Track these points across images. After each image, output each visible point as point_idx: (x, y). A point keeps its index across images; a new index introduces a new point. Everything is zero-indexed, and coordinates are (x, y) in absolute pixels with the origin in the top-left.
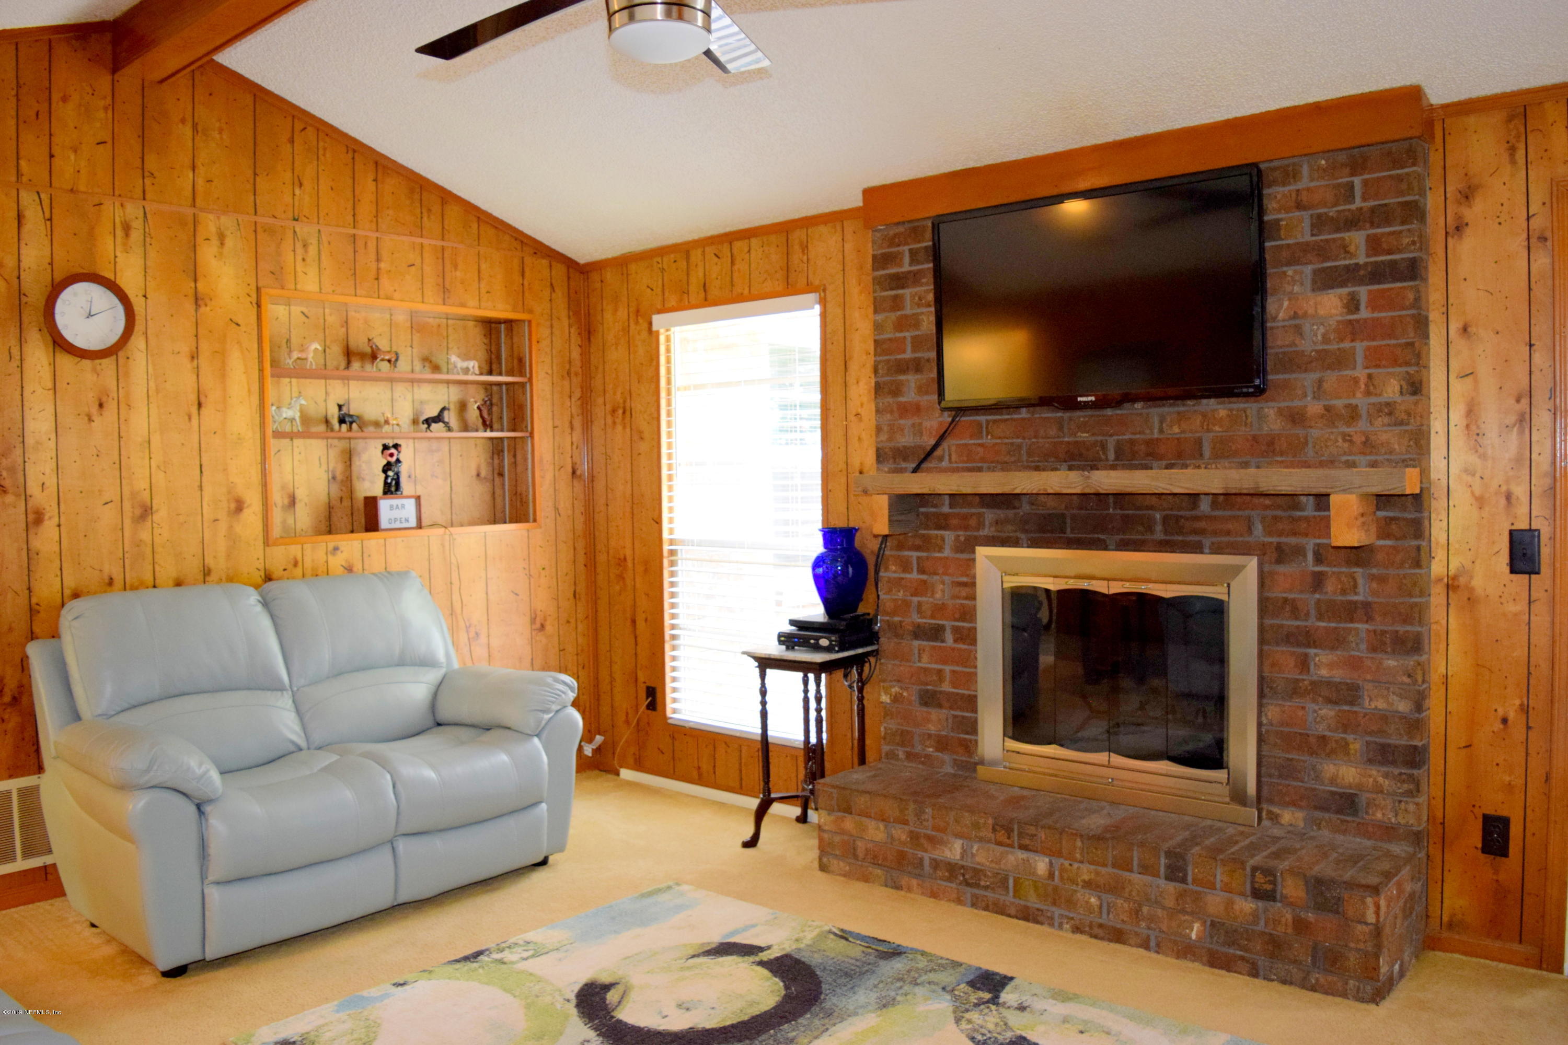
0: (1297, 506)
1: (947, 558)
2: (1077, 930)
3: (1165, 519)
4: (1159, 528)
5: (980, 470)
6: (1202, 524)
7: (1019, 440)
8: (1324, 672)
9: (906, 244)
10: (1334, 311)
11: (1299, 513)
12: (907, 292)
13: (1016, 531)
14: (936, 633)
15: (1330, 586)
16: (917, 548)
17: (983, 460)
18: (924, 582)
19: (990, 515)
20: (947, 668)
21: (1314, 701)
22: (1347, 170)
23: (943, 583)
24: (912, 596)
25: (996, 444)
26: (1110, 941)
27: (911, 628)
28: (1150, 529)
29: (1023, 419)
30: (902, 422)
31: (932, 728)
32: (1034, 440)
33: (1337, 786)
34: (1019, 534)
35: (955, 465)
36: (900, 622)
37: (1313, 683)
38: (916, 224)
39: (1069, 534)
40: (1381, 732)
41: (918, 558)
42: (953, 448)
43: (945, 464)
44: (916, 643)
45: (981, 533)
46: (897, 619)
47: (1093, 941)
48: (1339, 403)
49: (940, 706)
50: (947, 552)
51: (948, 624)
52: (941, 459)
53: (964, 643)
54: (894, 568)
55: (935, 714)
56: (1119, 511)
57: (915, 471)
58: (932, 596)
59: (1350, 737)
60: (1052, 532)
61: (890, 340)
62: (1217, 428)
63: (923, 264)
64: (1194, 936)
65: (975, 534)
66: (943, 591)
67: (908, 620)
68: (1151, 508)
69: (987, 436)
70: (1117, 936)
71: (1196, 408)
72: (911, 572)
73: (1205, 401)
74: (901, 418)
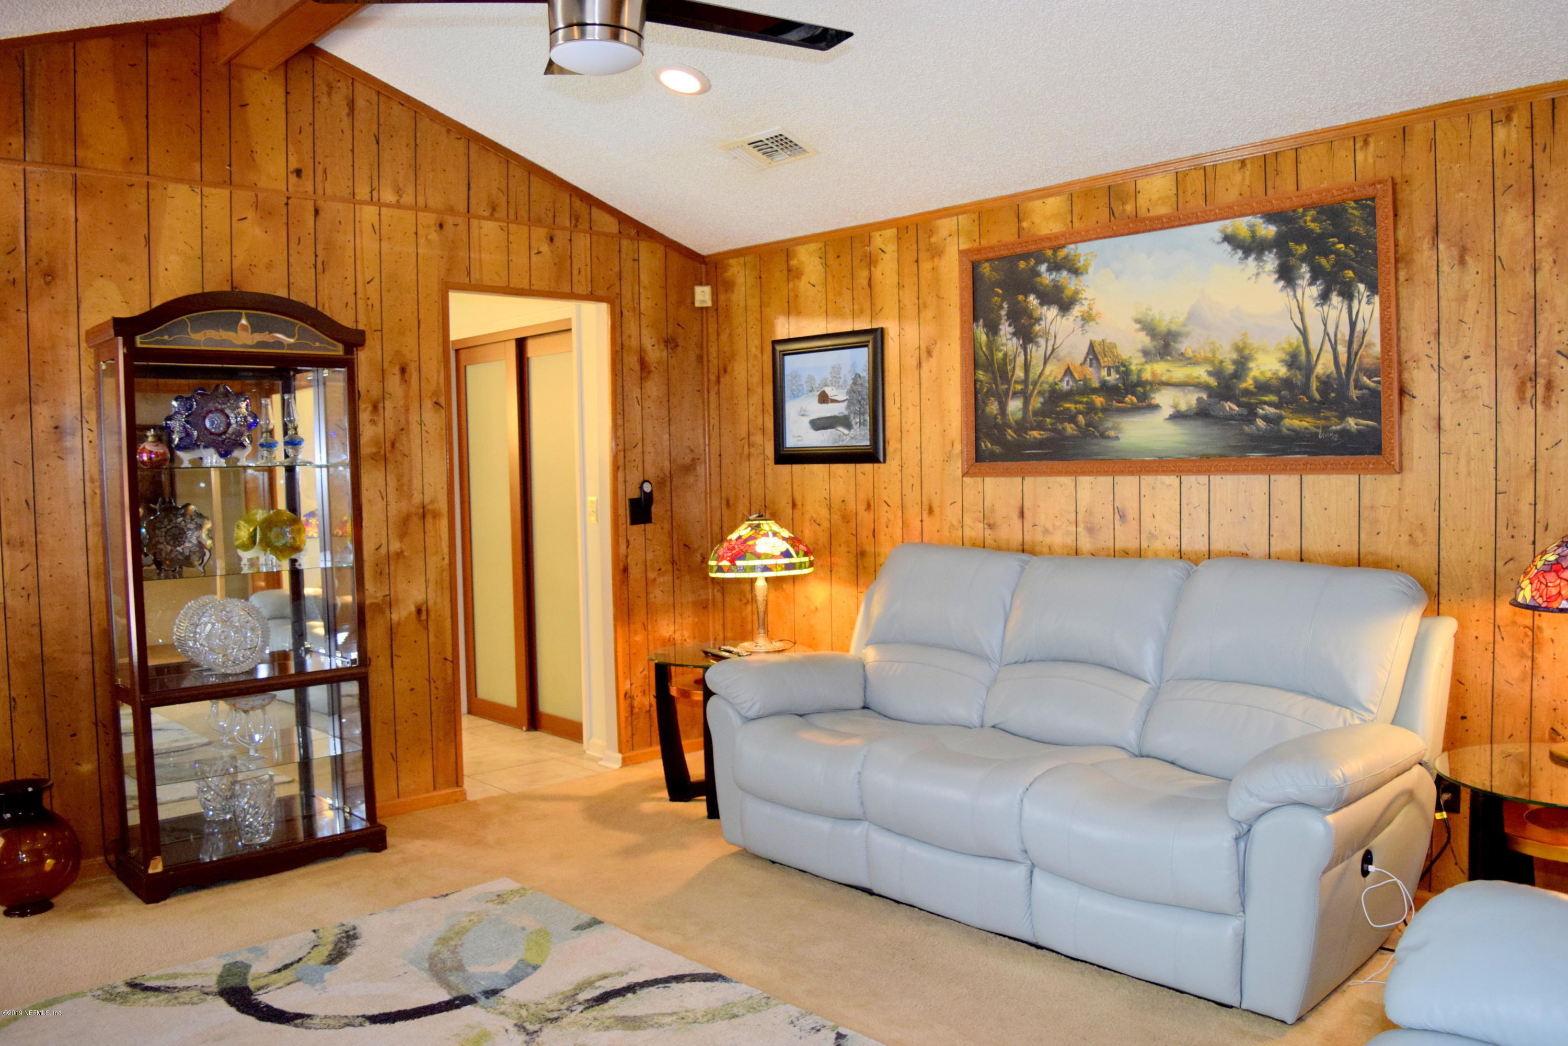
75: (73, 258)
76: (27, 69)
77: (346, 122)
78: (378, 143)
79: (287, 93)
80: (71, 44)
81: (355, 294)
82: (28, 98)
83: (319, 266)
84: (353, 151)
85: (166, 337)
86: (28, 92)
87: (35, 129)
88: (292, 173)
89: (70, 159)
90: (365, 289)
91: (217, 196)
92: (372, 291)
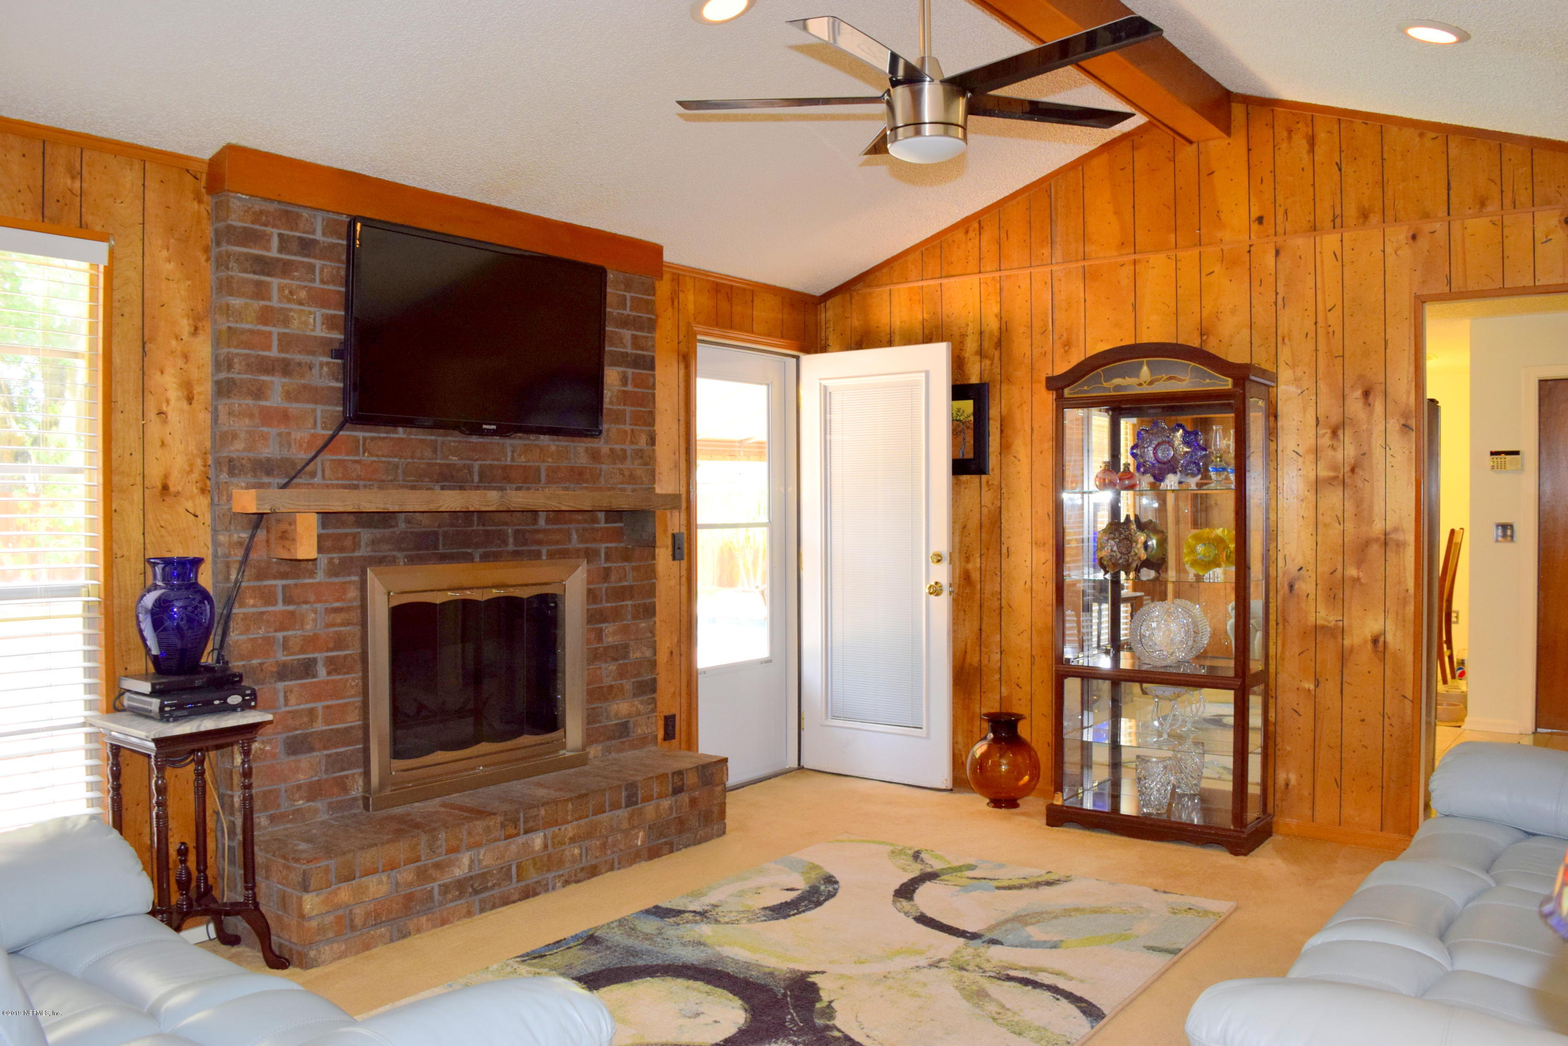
0: (595, 520)
1: (320, 584)
2: (567, 883)
3: (517, 532)
4: (511, 540)
5: (356, 487)
6: (540, 536)
7: (396, 460)
8: (610, 639)
9: (278, 228)
10: (616, 383)
11: (596, 525)
12: (275, 282)
13: (393, 550)
14: (307, 669)
15: (613, 577)
16: (284, 576)
17: (359, 478)
18: (292, 614)
19: (366, 535)
20: (319, 705)
21: (606, 662)
22: (623, 287)
23: (315, 612)
24: (276, 631)
25: (374, 461)
26: (589, 878)
27: (274, 669)
28: (505, 542)
29: (401, 439)
30: (265, 429)
31: (302, 778)
32: (410, 460)
33: (619, 719)
34: (395, 553)
35: (328, 482)
36: (261, 664)
37: (606, 649)
38: (289, 208)
39: (441, 550)
40: (638, 675)
41: (284, 587)
42: (327, 464)
43: (318, 480)
44: (281, 685)
45: (356, 554)
46: (255, 662)
47: (580, 884)
48: (617, 447)
49: (312, 749)
50: (320, 577)
51: (320, 656)
52: (313, 475)
53: (339, 674)
54: (252, 602)
55: (304, 760)
56: (480, 528)
57: (285, 486)
58: (302, 628)
59: (624, 681)
60: (427, 549)
61: (252, 332)
62: (550, 460)
63: (295, 254)
64: (639, 843)
65: (351, 555)
66: (315, 620)
67: (271, 660)
68: (506, 524)
69: (364, 453)
70: (593, 872)
71: (536, 442)
72: (275, 603)
73: (542, 437)
74: (263, 426)
75: (1082, 330)
76: (1053, 196)
77: (1306, 157)
78: (1340, 170)
79: (1249, 150)
80: (1080, 168)
81: (1316, 323)
82: (1054, 217)
83: (1280, 302)
84: (1313, 185)
85: (1086, 388)
86: (1053, 213)
87: (1058, 239)
88: (1254, 222)
89: (1081, 255)
90: (1326, 319)
91: (1189, 256)
92: (1334, 318)
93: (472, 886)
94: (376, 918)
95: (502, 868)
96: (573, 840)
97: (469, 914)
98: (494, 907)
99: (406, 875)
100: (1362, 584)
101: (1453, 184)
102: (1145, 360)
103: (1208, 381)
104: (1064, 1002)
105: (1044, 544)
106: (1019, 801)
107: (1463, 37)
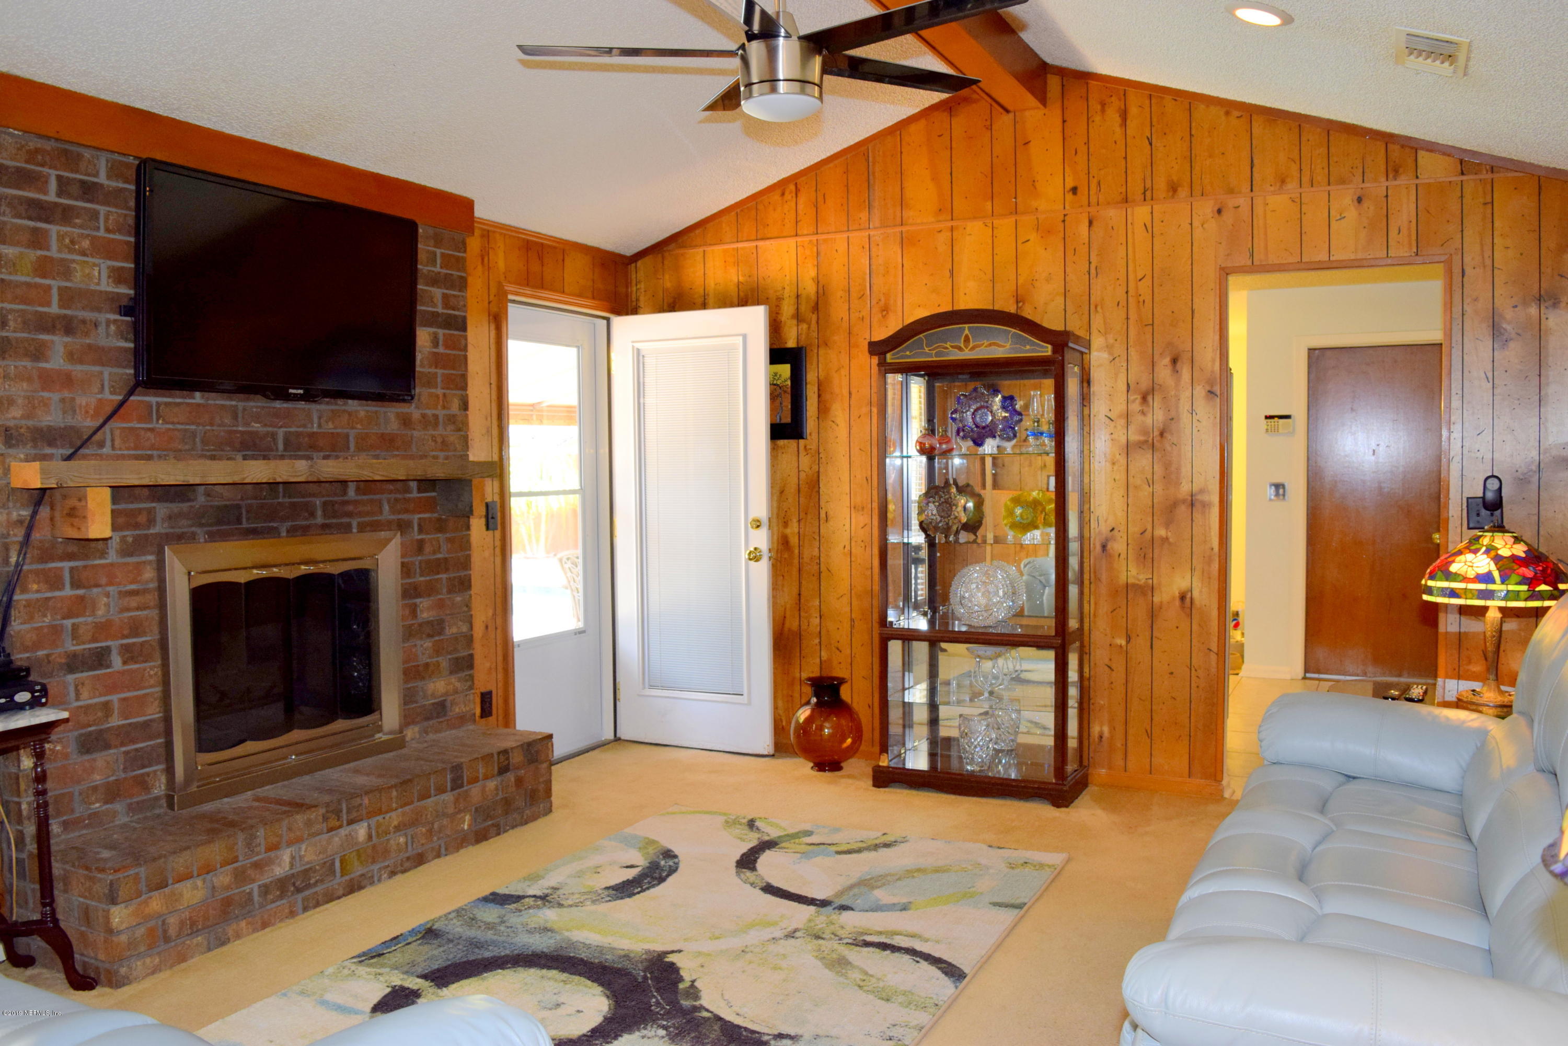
0: (408, 490)
1: (112, 565)
2: (393, 874)
3: (325, 504)
4: (319, 513)
5: (149, 458)
6: (350, 508)
7: (193, 427)
8: (425, 615)
9: (55, 168)
10: (426, 344)
11: (408, 495)
12: (54, 230)
13: (192, 526)
14: (100, 659)
15: (428, 549)
16: (70, 557)
17: (152, 447)
18: (82, 598)
19: (162, 510)
20: (115, 698)
21: (421, 639)
22: (432, 242)
23: (108, 595)
24: (64, 618)
25: (170, 429)
26: (416, 867)
27: (63, 661)
28: (312, 514)
29: (199, 405)
30: (46, 394)
31: (97, 779)
32: (208, 428)
33: (435, 698)
34: (193, 529)
35: (119, 452)
36: (48, 656)
37: (420, 625)
38: (67, 147)
39: (245, 525)
40: (456, 650)
41: (72, 569)
42: (117, 432)
43: (107, 450)
44: (71, 678)
45: (152, 531)
46: (40, 653)
47: (407, 874)
48: (429, 412)
49: (107, 746)
50: (112, 557)
51: (114, 644)
52: (101, 445)
53: (136, 663)
54: (35, 587)
55: (101, 759)
56: (287, 500)
57: (69, 458)
58: (93, 613)
59: (440, 659)
60: (229, 523)
61: (28, 285)
62: (359, 426)
63: (76, 199)
64: (466, 827)
65: (145, 532)
66: (107, 605)
67: (59, 650)
68: (314, 495)
69: (158, 420)
70: (419, 860)
71: (343, 408)
72: (61, 587)
73: (350, 401)
74: (43, 389)
75: (900, 295)
76: (871, 159)
77: (1118, 131)
78: (1151, 144)
79: (1064, 121)
80: (898, 132)
81: (1127, 292)
82: (871, 182)
83: (1093, 271)
84: (1126, 158)
85: (908, 353)
86: (871, 177)
87: (876, 204)
88: (1068, 192)
89: (899, 220)
90: (1137, 288)
91: (1005, 225)
92: (1145, 287)
93: (294, 884)
94: (192, 926)
95: (325, 863)
96: (398, 829)
97: (292, 914)
98: (318, 905)
99: (223, 878)
100: (1170, 544)
101: (1255, 161)
102: (966, 326)
103: (1028, 347)
104: (924, 964)
105: (863, 508)
106: (842, 764)
107: (1287, 19)
